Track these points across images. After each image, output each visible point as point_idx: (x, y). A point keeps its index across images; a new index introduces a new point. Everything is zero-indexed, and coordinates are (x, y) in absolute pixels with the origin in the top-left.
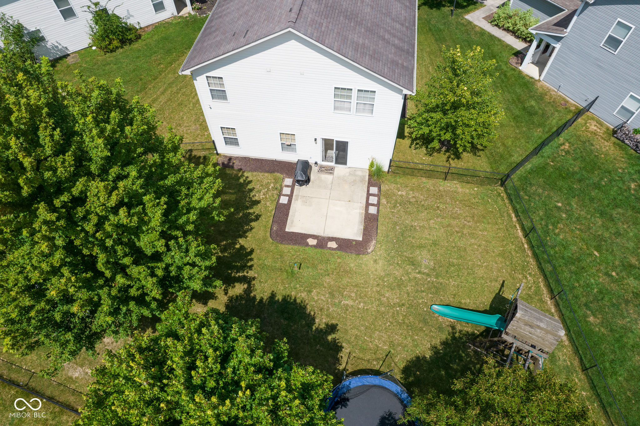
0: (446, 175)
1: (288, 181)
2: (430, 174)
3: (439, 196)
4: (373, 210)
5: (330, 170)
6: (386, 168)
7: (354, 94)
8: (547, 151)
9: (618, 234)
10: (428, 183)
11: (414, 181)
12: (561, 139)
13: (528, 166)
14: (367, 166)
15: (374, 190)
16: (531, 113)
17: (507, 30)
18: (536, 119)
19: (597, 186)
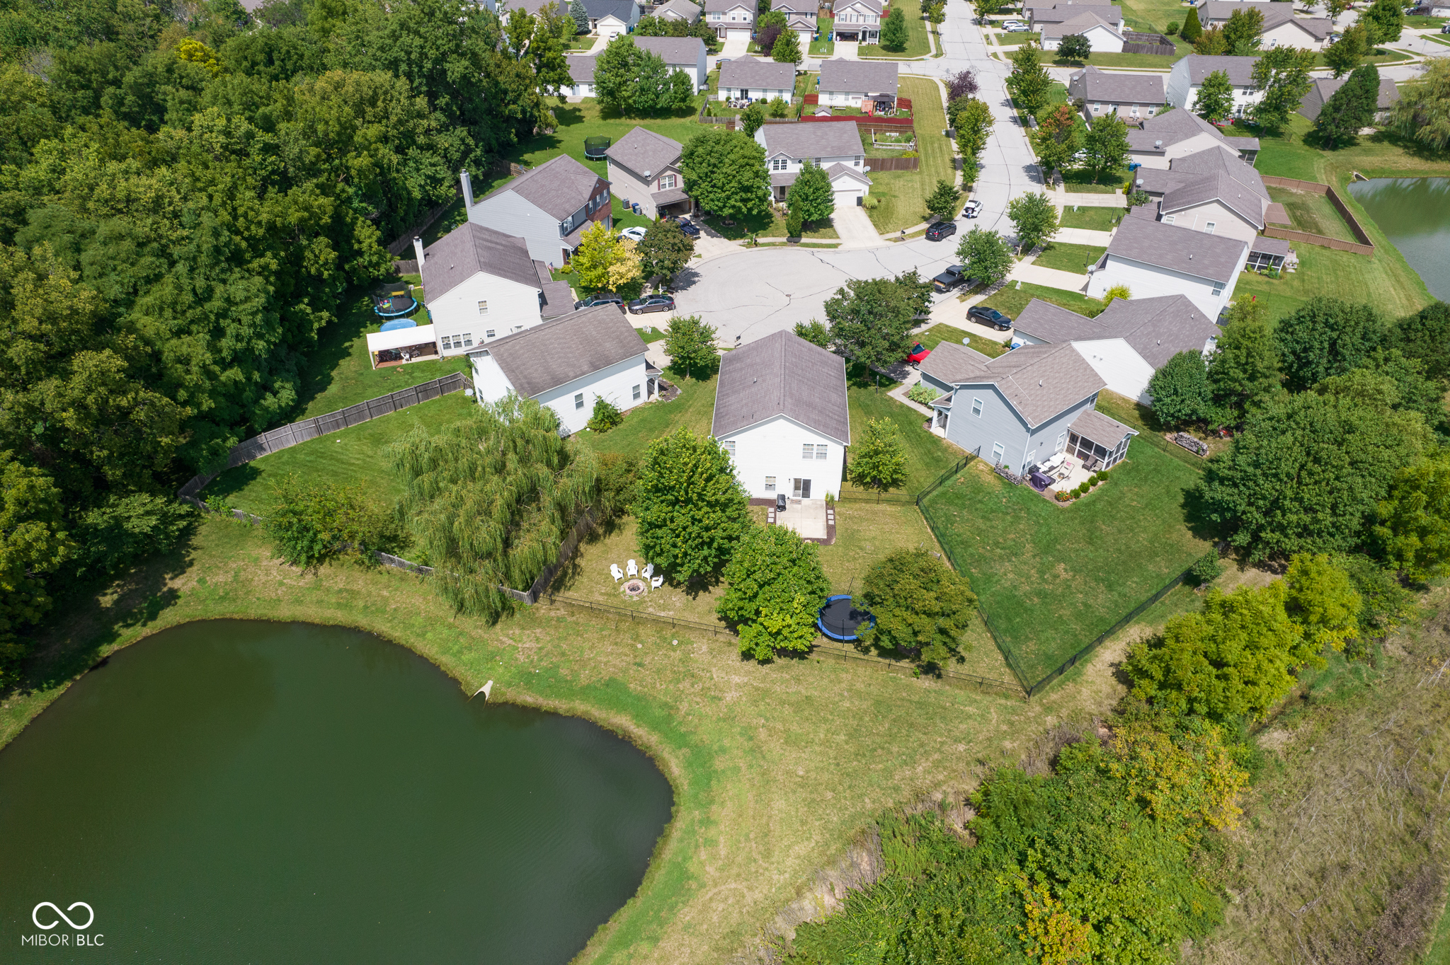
0: (878, 502)
1: (772, 510)
2: (867, 501)
3: (875, 513)
4: (831, 523)
5: (799, 502)
6: (836, 498)
7: (815, 447)
8: (949, 483)
9: (992, 527)
10: (867, 506)
11: (857, 506)
12: (959, 475)
13: (935, 493)
14: (824, 498)
15: (830, 512)
16: (938, 460)
17: (921, 402)
18: (941, 464)
19: (980, 502)
